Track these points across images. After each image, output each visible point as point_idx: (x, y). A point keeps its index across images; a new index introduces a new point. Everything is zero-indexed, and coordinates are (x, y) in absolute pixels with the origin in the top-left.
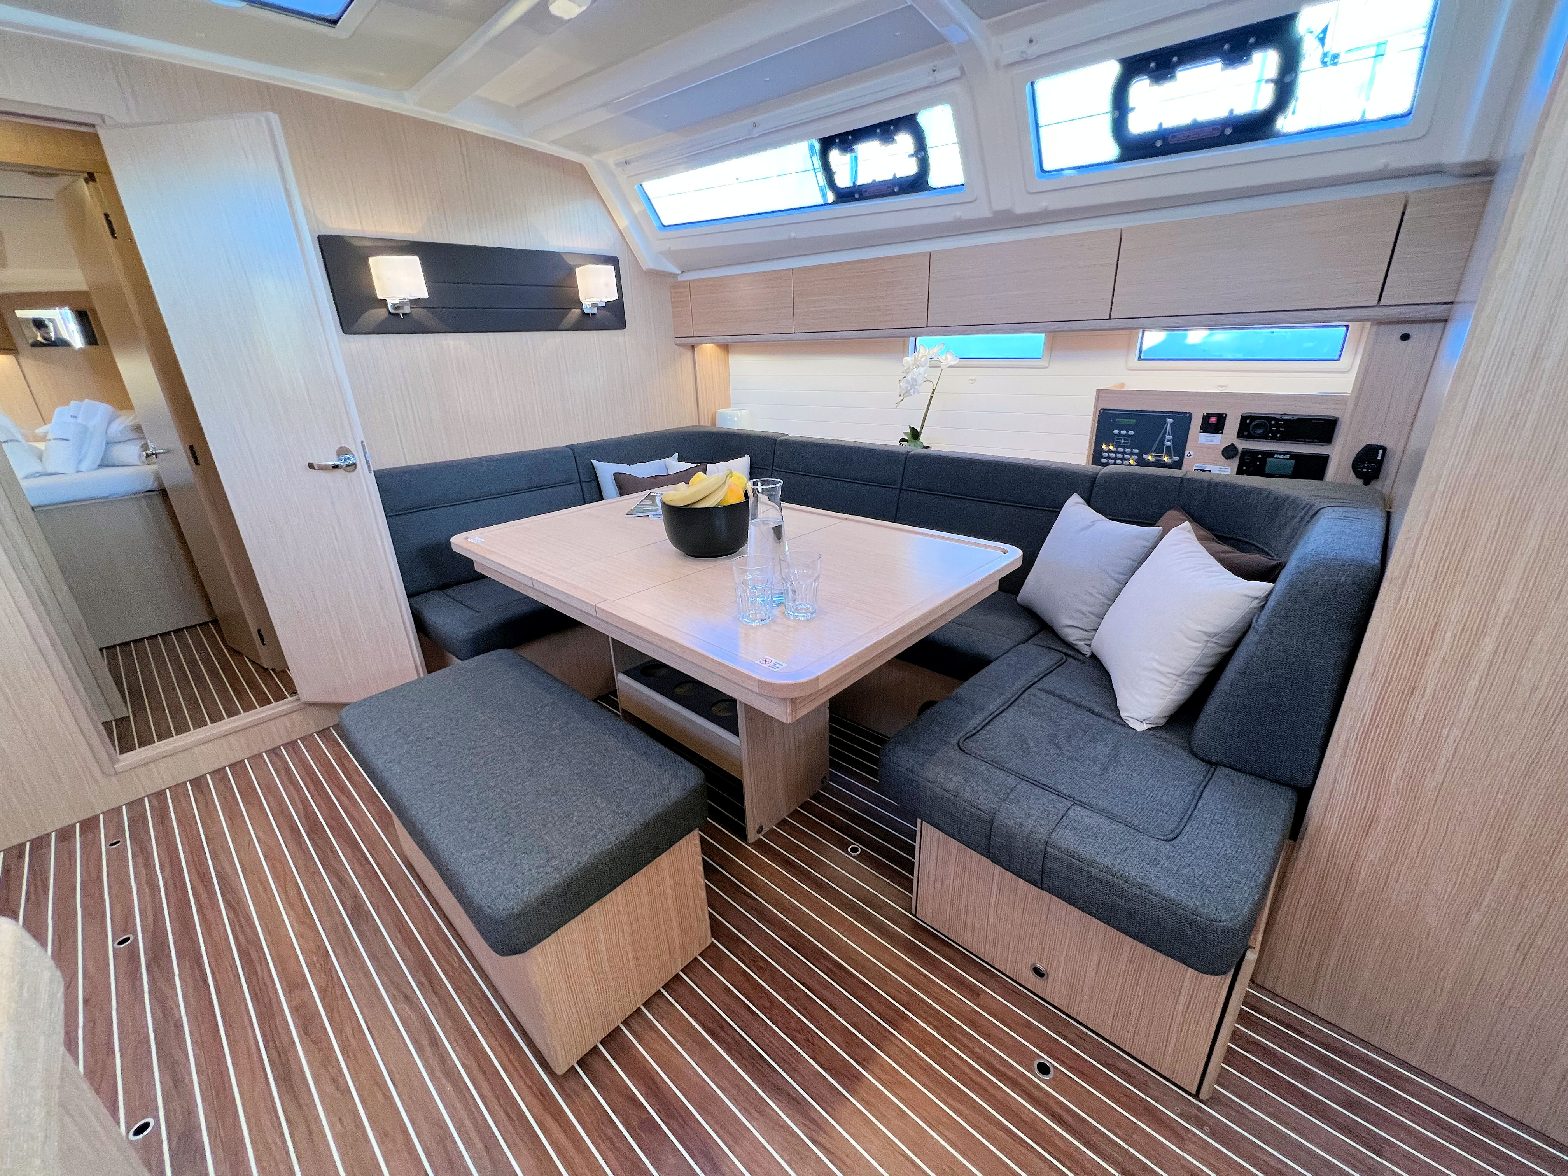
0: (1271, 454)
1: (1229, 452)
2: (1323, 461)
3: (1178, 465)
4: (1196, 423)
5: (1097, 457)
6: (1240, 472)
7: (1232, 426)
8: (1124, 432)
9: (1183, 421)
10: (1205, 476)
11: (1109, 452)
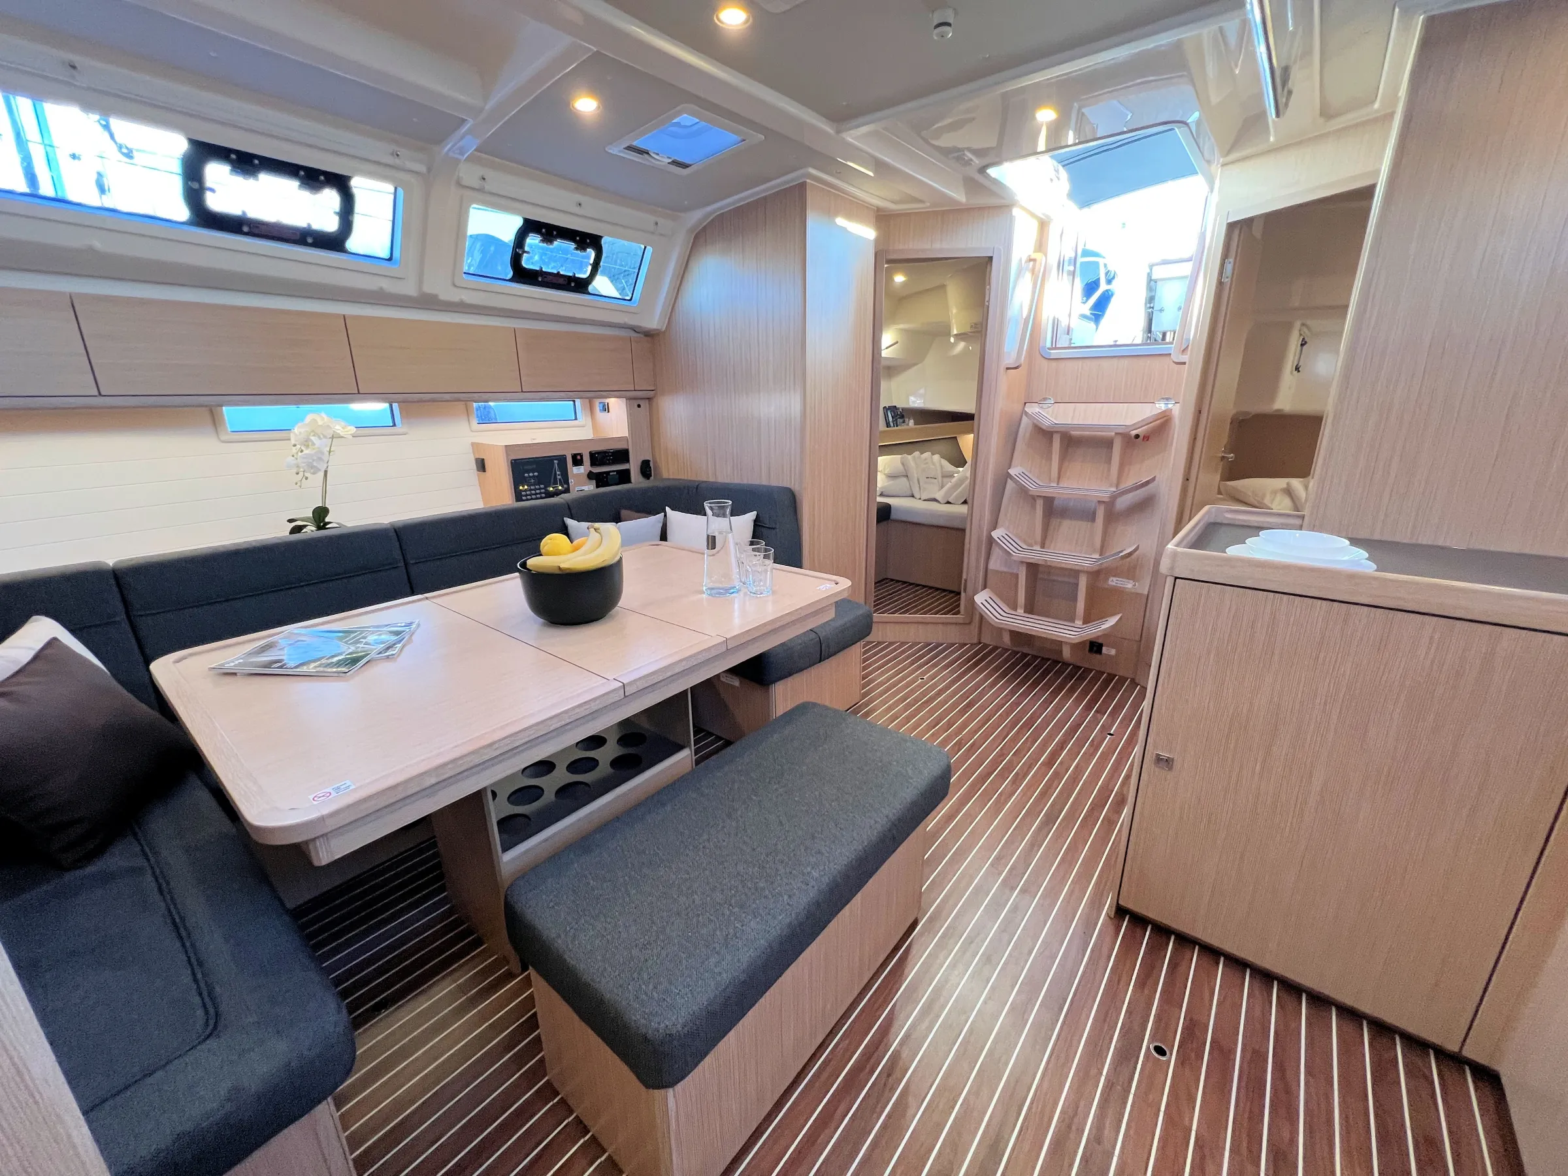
0: (607, 473)
1: (591, 476)
2: (627, 472)
3: (567, 491)
4: (569, 461)
5: (519, 497)
6: (598, 486)
7: (587, 460)
8: (531, 474)
9: (562, 459)
10: (582, 494)
11: (526, 490)
